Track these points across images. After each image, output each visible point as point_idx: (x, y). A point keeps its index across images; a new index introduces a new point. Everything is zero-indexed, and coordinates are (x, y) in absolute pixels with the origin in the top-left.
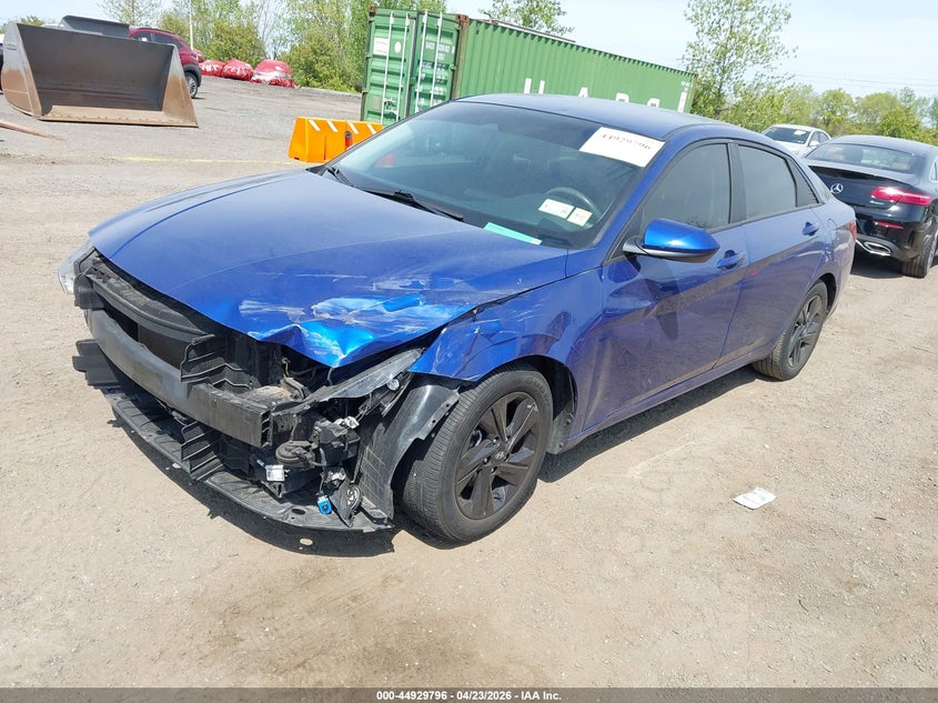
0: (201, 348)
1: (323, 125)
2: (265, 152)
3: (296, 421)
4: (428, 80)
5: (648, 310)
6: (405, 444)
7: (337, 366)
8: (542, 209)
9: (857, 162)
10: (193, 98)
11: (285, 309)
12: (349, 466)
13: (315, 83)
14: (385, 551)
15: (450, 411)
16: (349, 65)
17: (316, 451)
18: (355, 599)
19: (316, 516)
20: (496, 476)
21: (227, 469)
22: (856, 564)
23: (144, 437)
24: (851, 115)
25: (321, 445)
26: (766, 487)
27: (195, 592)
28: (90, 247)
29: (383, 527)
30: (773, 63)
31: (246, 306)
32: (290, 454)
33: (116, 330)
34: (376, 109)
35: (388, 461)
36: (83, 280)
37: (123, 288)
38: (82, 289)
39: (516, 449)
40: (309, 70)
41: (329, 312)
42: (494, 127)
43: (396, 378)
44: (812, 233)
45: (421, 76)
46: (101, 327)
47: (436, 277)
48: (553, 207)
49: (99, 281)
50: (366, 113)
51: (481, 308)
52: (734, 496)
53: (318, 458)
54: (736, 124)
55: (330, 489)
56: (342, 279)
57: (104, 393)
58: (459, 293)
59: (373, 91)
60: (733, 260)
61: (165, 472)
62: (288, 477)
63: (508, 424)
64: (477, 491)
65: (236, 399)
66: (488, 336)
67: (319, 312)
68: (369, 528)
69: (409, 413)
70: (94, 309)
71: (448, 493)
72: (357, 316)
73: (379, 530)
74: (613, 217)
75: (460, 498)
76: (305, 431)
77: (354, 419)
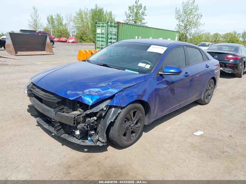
0: (58, 103)
1: (85, 51)
2: (71, 59)
3: (82, 119)
4: (111, 38)
5: (166, 88)
6: (108, 123)
7: (91, 105)
8: (139, 65)
9: (221, 50)
10: (53, 47)
11: (78, 92)
12: (95, 130)
13: (83, 42)
14: (105, 151)
15: (119, 114)
16: (91, 36)
17: (87, 126)
18: (98, 162)
19: (88, 143)
20: (132, 131)
21: (66, 133)
22: (224, 147)
23: (45, 127)
24: (221, 39)
25: (88, 124)
26: (201, 130)
27: (59, 163)
28: (31, 82)
29: (104, 144)
30: (199, 28)
31: (68, 92)
32: (81, 127)
33: (37, 101)
34: (99, 47)
35: (105, 127)
36: (29, 90)
37: (39, 91)
38: (29, 92)
39: (136, 123)
40: (81, 39)
41: (88, 92)
42: (126, 47)
43: (105, 107)
44: (208, 67)
45: (109, 38)
46: (34, 101)
47: (113, 83)
48: (141, 65)
49: (33, 90)
50: (96, 48)
51: (125, 89)
52: (193, 133)
53: (87, 128)
54: (191, 43)
55: (91, 136)
56: (91, 84)
57: (35, 118)
58: (119, 86)
59: (98, 42)
60: (187, 75)
61: (50, 136)
62: (81, 133)
63: (134, 117)
64: (127, 134)
65: (67, 115)
66: (127, 96)
67: (86, 92)
68: (101, 145)
69: (109, 115)
70: (32, 97)
71: (120, 135)
72: (95, 93)
73: (103, 145)
74: (155, 66)
75: (123, 136)
76: (84, 121)
77: (95, 117)
